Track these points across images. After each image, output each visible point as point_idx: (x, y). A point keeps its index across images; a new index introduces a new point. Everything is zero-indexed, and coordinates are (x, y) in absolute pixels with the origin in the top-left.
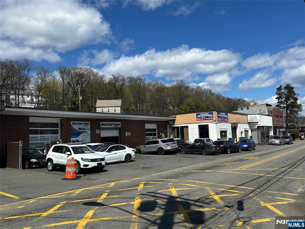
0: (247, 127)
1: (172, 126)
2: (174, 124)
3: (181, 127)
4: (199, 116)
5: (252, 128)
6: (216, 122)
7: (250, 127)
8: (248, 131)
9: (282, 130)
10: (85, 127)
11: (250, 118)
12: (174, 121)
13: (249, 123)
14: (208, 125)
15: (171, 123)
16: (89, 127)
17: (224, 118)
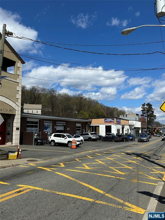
0: (128, 127)
1: (90, 125)
2: (90, 124)
3: (95, 126)
4: (106, 120)
5: (131, 128)
6: (116, 124)
7: (130, 127)
8: (129, 130)
9: (145, 130)
10: (50, 125)
11: (130, 122)
12: (91, 122)
13: (129, 125)
14: (111, 126)
15: (89, 123)
16: (51, 124)
17: (119, 122)
